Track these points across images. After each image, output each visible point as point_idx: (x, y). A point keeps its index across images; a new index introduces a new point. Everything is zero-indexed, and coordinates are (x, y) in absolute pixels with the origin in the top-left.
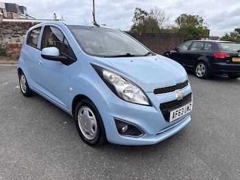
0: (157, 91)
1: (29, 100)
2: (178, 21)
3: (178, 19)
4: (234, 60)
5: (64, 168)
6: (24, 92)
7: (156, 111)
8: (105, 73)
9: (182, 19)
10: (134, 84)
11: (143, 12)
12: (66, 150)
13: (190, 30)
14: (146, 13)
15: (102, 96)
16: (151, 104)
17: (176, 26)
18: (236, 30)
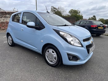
0: (84, 40)
1: (13, 48)
2: (70, 12)
3: (70, 11)
4: (99, 28)
5: (45, 78)
6: (10, 44)
7: (84, 49)
8: (61, 33)
9: (71, 11)
10: (75, 37)
11: (54, 8)
12: (42, 70)
13: (75, 16)
14: (56, 9)
15: (60, 43)
16: (82, 46)
17: (69, 14)
18: (93, 16)
